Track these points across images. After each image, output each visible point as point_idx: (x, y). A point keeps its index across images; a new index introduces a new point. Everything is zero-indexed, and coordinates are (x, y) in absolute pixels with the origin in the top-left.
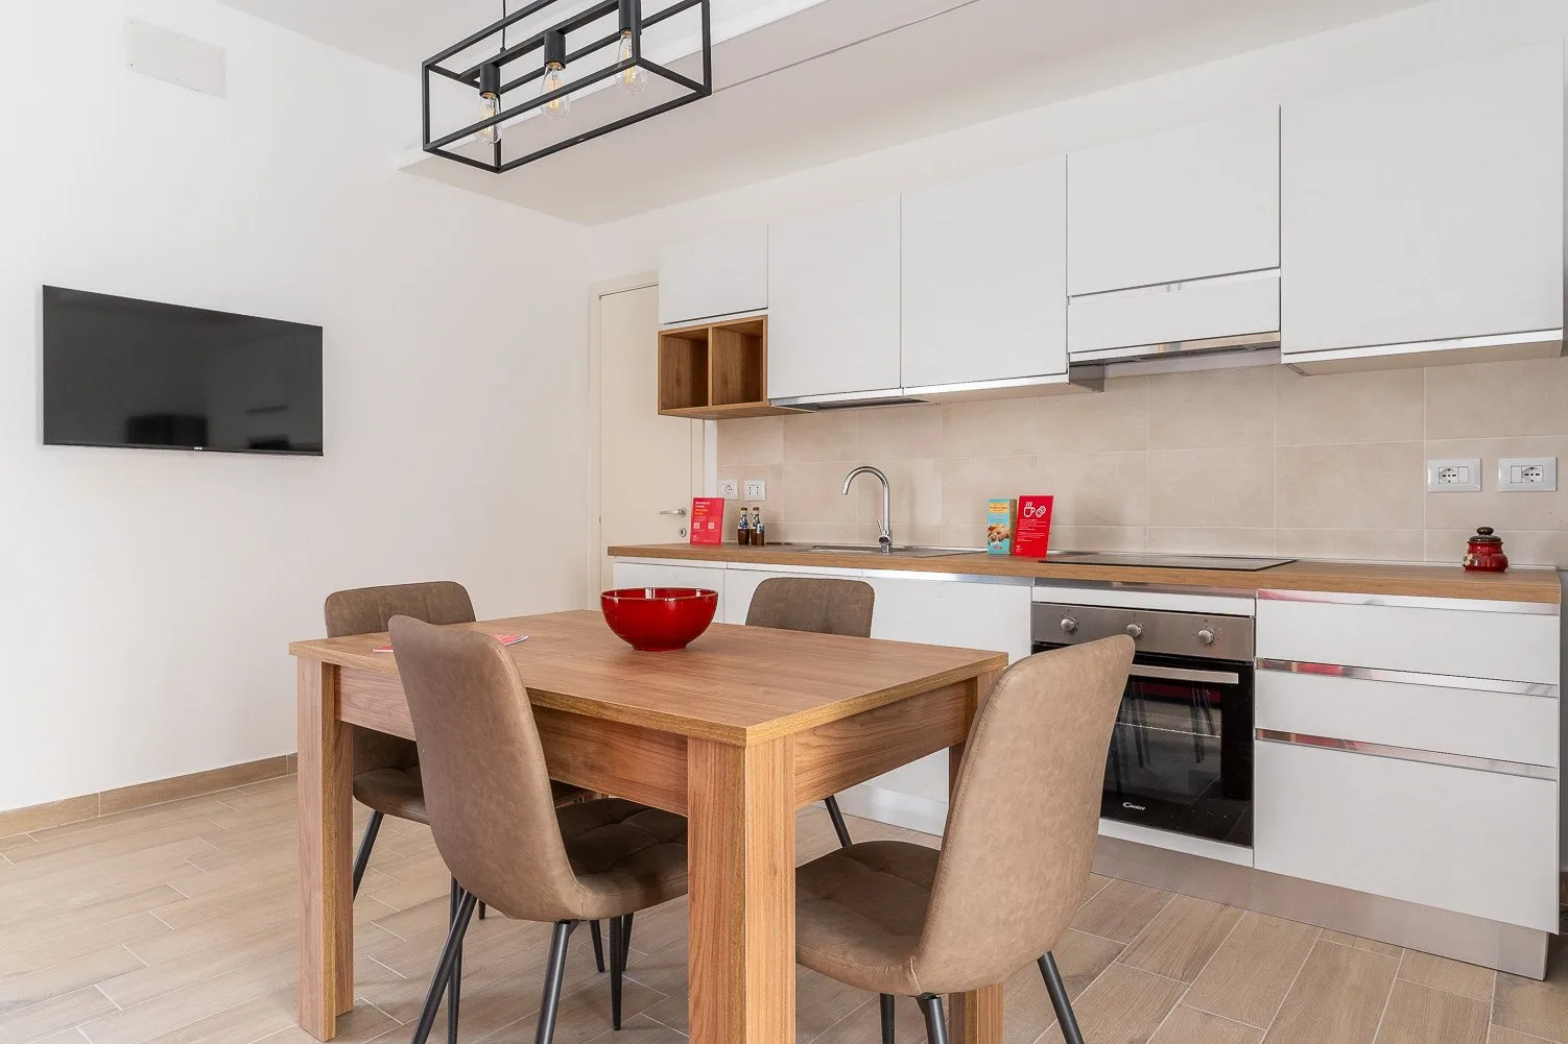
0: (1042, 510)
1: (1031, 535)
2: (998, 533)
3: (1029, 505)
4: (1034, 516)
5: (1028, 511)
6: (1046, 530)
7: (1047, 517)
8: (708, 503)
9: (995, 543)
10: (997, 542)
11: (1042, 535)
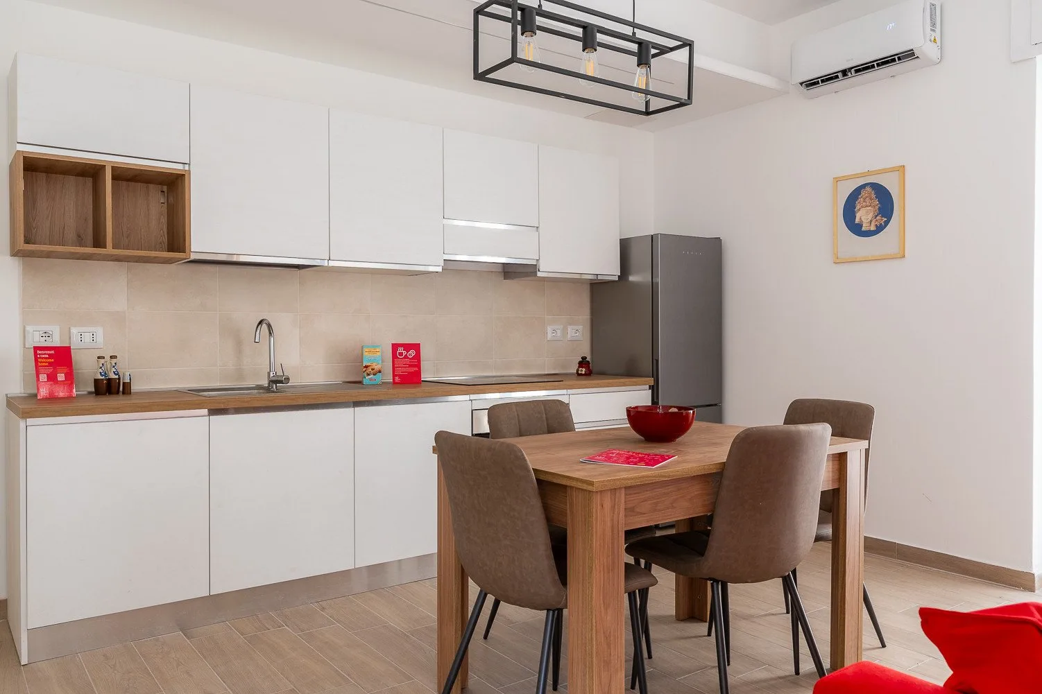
0: (412, 353)
1: (405, 370)
2: (373, 369)
3: (400, 350)
4: (406, 357)
5: (401, 354)
6: (419, 366)
7: (418, 356)
8: (52, 352)
9: (370, 377)
10: (371, 376)
11: (416, 369)
